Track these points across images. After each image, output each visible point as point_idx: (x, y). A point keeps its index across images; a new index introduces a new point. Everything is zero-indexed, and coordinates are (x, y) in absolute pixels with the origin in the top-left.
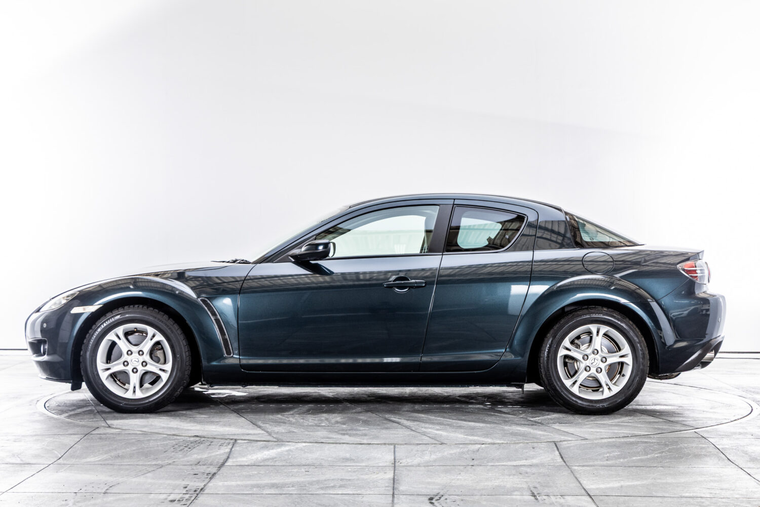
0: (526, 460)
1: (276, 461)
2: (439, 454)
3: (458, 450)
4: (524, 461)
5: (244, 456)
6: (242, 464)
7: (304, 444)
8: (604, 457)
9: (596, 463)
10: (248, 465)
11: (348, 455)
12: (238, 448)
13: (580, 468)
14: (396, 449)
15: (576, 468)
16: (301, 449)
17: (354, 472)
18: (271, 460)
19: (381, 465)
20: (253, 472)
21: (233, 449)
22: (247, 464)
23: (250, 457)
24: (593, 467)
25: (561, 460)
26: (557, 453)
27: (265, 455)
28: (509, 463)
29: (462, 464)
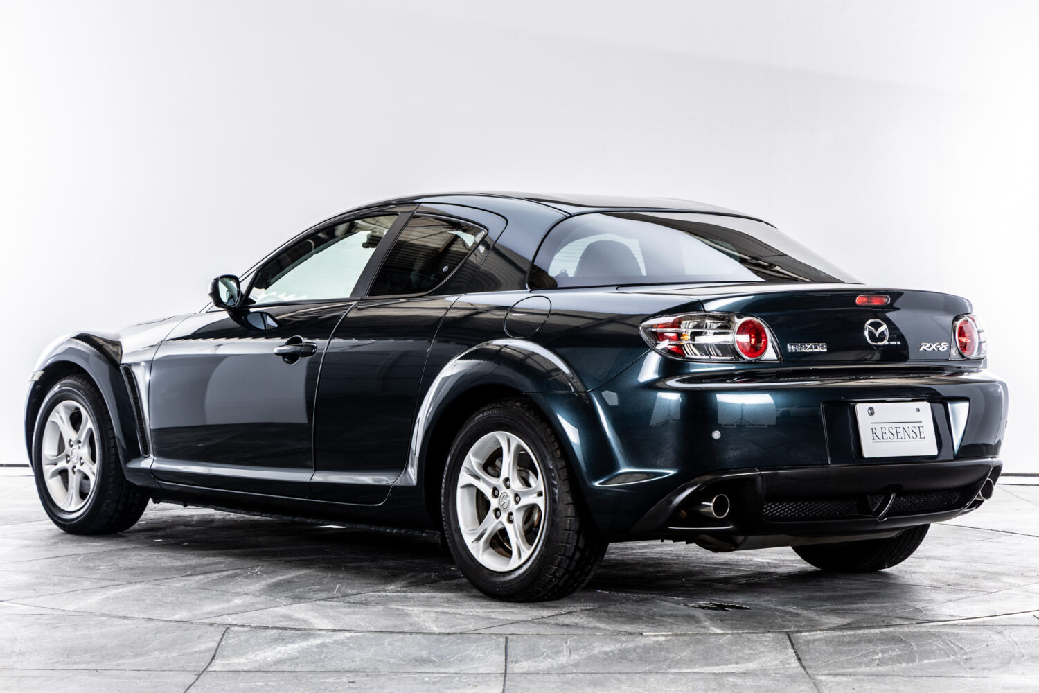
0: (737, 663)
1: (297, 664)
2: (586, 653)
3: (618, 646)
4: (733, 665)
5: (241, 655)
6: (239, 668)
7: (348, 634)
8: (874, 660)
9: (859, 669)
10: (249, 671)
11: (424, 654)
12: (231, 641)
13: (831, 678)
14: (510, 644)
15: (823, 678)
16: (342, 644)
17: (435, 683)
18: (289, 663)
19: (481, 671)
20: (256, 683)
21: (223, 643)
22: (246, 669)
23: (253, 656)
24: (853, 677)
25: (797, 664)
26: (791, 651)
27: (280, 652)
28: (707, 669)
29: (624, 671)
